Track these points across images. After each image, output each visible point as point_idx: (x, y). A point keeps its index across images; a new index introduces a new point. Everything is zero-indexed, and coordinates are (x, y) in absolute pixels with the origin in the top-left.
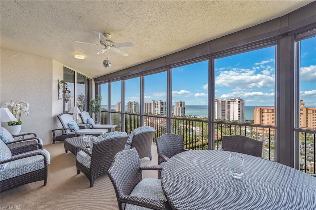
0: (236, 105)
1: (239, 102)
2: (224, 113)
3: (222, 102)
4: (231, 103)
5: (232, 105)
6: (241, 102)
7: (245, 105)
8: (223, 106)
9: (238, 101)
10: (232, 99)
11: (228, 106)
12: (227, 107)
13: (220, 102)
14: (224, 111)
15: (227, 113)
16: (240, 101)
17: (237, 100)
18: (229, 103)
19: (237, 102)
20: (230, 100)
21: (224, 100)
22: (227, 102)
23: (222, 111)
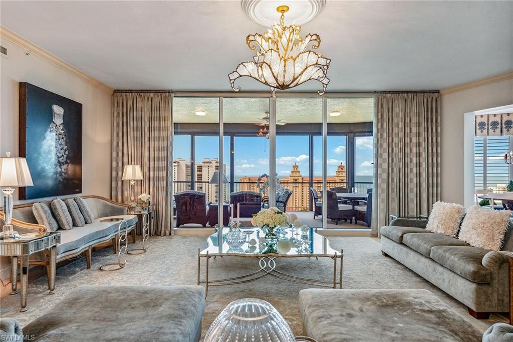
4: (203, 168)
5: (205, 172)
11: (198, 175)
16: (218, 166)
17: (214, 164)
18: (200, 168)
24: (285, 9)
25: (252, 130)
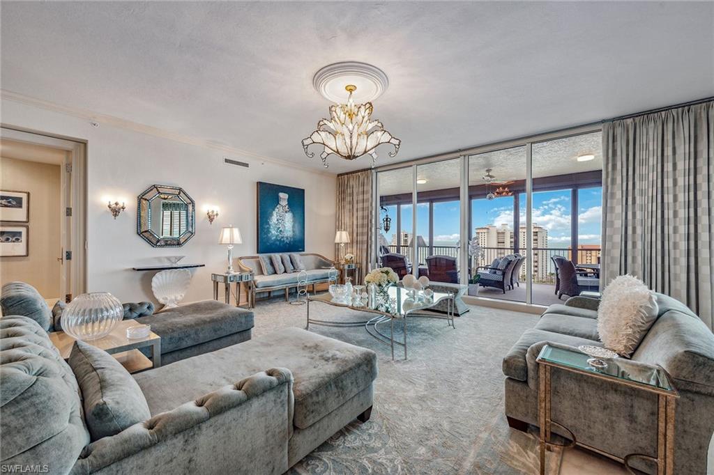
6: (539, 234)
9: (534, 232)
16: (537, 232)
24: (352, 88)
25: (450, 194)
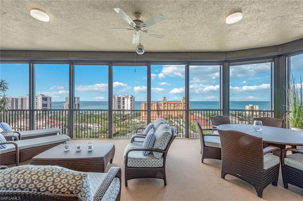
0: (129, 100)
1: (131, 98)
2: (120, 108)
3: (118, 98)
4: (125, 99)
5: (126, 100)
7: (135, 101)
8: (119, 102)
10: (126, 95)
11: (123, 101)
12: (122, 103)
13: (117, 98)
14: (120, 106)
15: (122, 107)
17: (130, 97)
18: (124, 99)
19: (130, 98)
20: (124, 97)
21: (120, 96)
22: (122, 98)
23: (118, 106)
